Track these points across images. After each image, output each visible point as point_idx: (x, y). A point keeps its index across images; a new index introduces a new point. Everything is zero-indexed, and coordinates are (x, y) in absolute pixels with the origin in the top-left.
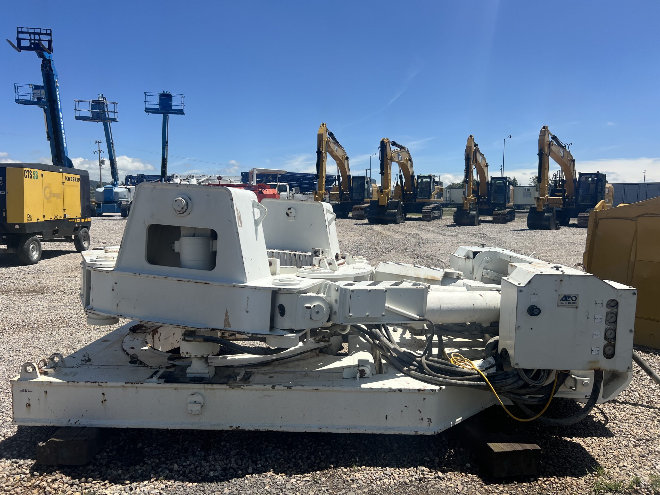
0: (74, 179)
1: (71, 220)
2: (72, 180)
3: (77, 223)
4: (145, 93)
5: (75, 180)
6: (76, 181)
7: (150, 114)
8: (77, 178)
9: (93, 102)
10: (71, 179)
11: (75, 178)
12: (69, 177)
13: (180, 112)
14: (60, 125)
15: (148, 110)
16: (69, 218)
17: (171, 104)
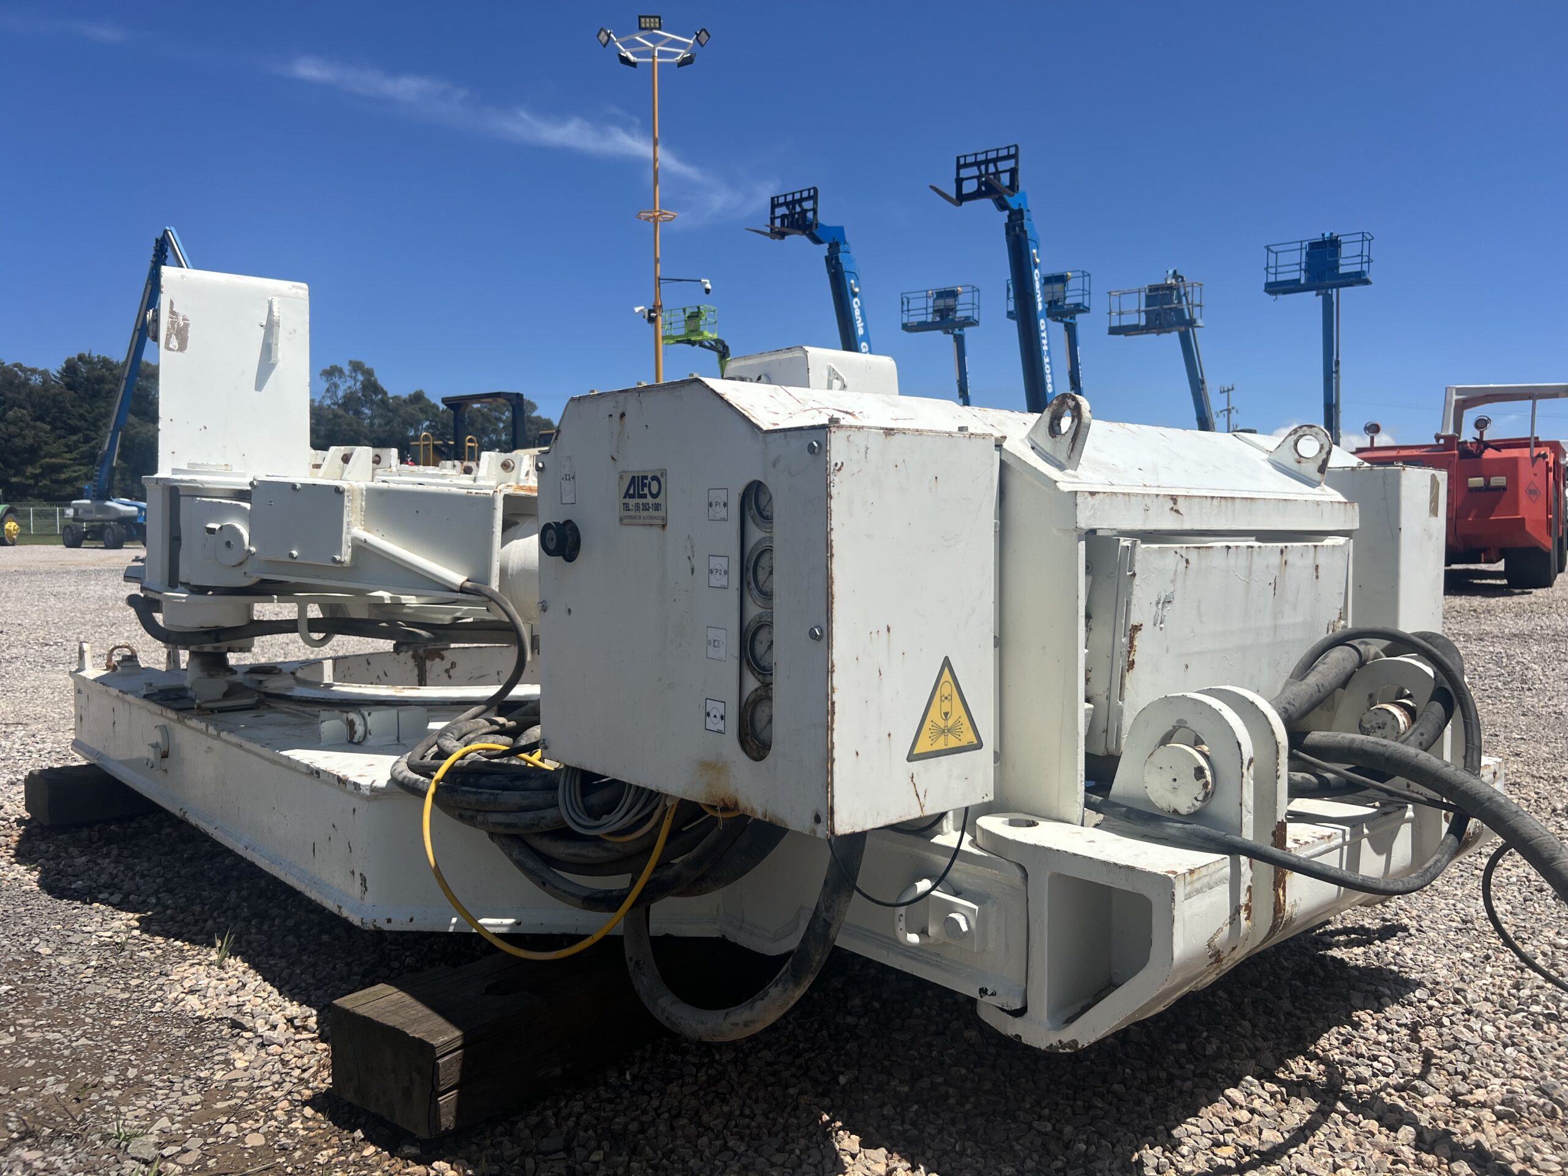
4: (1268, 248)
7: (1281, 297)
9: (1150, 290)
13: (1358, 279)
14: (1039, 345)
15: (1275, 288)
17: (1337, 261)
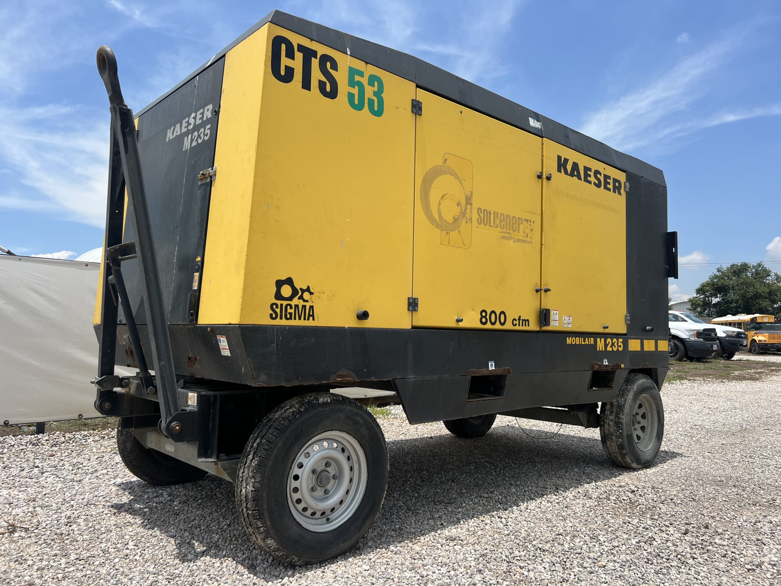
0: (602, 178)
1: (578, 341)
2: (592, 179)
3: (605, 354)
5: (606, 183)
6: (606, 188)
8: (615, 180)
10: (587, 175)
11: (606, 177)
12: (575, 166)
16: (570, 328)
